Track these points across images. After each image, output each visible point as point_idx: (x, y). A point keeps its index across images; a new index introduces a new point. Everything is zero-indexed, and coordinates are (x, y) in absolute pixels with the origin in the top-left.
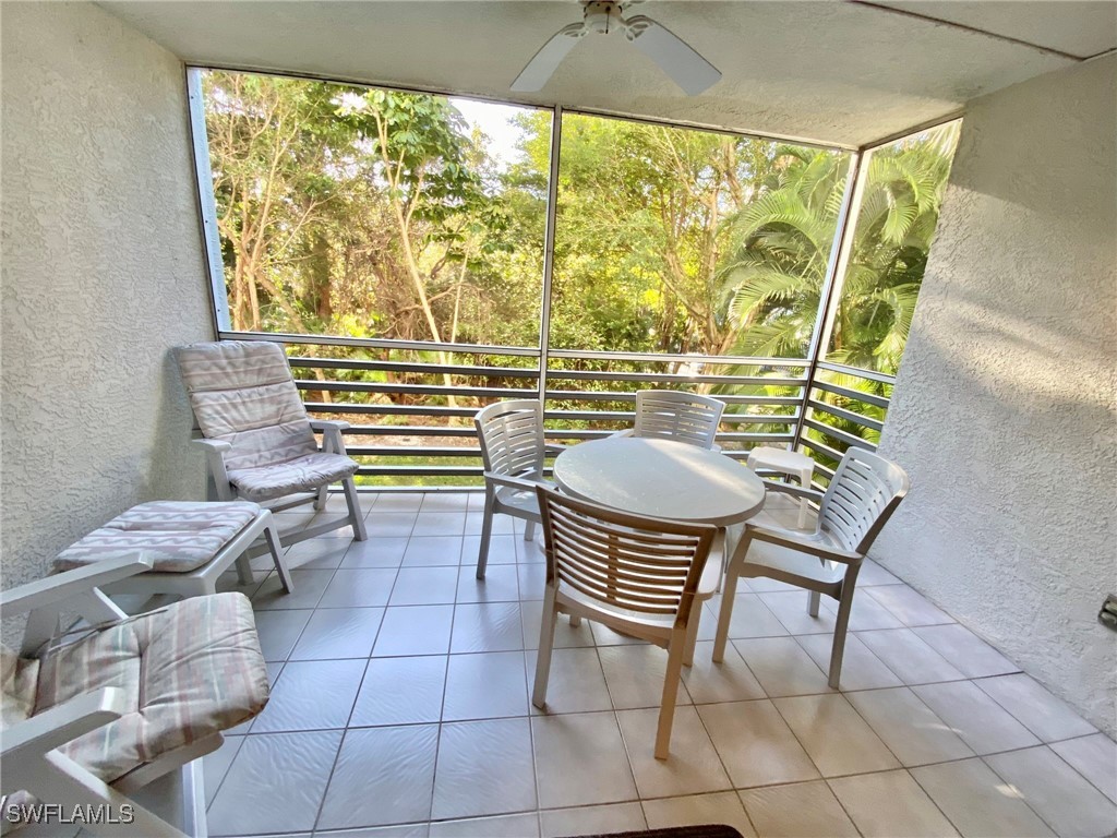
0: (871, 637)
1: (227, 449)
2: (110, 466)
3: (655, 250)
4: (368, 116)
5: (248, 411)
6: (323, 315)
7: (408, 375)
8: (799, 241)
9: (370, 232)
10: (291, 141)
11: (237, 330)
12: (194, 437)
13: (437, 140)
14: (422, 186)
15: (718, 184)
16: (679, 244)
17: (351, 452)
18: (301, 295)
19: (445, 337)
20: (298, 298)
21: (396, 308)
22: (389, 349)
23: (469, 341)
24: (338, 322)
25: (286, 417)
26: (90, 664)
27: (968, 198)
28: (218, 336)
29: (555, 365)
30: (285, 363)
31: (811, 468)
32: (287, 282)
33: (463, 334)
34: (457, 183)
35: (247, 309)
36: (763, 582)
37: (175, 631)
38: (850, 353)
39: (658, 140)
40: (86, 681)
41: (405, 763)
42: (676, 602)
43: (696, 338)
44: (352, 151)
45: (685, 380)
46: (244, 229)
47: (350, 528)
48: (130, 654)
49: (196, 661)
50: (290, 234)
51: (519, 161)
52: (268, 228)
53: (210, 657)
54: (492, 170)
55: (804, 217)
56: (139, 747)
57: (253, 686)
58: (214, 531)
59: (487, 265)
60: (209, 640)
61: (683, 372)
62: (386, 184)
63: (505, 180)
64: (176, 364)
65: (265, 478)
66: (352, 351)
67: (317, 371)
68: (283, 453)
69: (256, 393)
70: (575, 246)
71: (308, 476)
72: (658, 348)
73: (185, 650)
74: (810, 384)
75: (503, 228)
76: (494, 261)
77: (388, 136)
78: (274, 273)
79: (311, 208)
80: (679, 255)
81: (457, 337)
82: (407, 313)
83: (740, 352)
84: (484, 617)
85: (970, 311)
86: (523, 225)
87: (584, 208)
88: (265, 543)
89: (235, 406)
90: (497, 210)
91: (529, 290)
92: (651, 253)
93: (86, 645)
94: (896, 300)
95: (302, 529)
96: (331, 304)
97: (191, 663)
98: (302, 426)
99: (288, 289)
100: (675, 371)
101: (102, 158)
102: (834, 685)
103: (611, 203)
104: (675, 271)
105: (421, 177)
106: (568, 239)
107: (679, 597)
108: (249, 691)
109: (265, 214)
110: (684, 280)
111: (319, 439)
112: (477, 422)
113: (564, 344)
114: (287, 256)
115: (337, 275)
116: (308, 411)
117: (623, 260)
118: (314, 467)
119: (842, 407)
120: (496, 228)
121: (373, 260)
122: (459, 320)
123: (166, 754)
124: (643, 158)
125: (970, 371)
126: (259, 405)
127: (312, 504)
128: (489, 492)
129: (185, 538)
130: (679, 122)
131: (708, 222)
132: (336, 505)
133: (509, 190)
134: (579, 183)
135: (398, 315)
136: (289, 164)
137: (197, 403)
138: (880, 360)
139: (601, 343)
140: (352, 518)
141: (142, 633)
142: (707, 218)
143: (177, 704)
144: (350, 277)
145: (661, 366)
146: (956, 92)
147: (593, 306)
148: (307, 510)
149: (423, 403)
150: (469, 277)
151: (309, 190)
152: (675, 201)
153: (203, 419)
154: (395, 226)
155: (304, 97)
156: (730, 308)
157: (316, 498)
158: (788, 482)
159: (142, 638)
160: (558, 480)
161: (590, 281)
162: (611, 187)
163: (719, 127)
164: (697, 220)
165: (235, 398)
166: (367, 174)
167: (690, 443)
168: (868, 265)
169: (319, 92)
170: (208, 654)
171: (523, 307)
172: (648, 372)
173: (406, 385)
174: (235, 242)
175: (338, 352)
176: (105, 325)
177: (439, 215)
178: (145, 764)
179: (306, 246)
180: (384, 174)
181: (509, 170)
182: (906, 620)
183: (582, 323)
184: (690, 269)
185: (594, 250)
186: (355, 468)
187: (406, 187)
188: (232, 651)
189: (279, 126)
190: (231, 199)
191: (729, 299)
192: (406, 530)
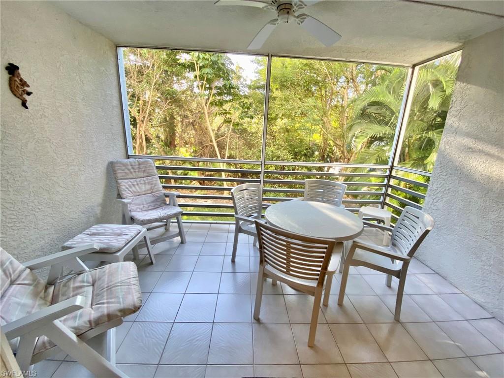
0: (417, 298)
1: (130, 203)
2: (85, 209)
3: (318, 116)
4: (191, 63)
5: (139, 187)
6: (172, 148)
7: (207, 173)
8: (386, 110)
9: (192, 112)
10: (160, 75)
11: (137, 154)
12: (117, 198)
13: (221, 71)
14: (214, 91)
15: (348, 84)
16: (329, 113)
17: (180, 206)
18: (163, 139)
19: (223, 156)
20: (162, 141)
21: (202, 145)
22: (199, 162)
23: (233, 158)
24: (178, 151)
25: (154, 190)
26: (73, 288)
27: (466, 88)
28: (128, 157)
29: (271, 168)
30: (154, 168)
31: (390, 217)
32: (158, 134)
33: (230, 155)
34: (229, 89)
35: (141, 146)
36: (362, 268)
37: (107, 276)
38: (412, 162)
39: (319, 66)
40: (71, 294)
41: (198, 338)
42: (318, 275)
43: (337, 156)
44: (185, 78)
45: (333, 175)
46: (141, 112)
47: (179, 238)
48: (89, 285)
49: (114, 289)
50: (159, 113)
51: (255, 79)
52: (150, 112)
53: (119, 287)
54: (244, 83)
55: (389, 99)
56: (90, 322)
57: (136, 300)
58: (124, 237)
59: (242, 125)
60: (120, 280)
61: (331, 171)
62: (199, 91)
63: (250, 87)
64: (111, 168)
65: (145, 215)
66: (184, 163)
67: (169, 171)
68: (153, 205)
69: (142, 180)
70: (280, 116)
71: (162, 215)
72: (319, 160)
73: (110, 284)
74: (390, 177)
75: (248, 108)
76: (245, 123)
77: (200, 71)
78: (152, 130)
79: (168, 102)
80: (329, 117)
81: (228, 156)
82: (207, 146)
83: (358, 162)
84: (235, 279)
85: (467, 141)
86: (257, 107)
87: (285, 98)
88: (143, 243)
89: (134, 185)
90: (246, 100)
91: (260, 135)
92: (316, 117)
93: (72, 280)
94: (435, 137)
95: (160, 238)
96: (176, 143)
97: (112, 289)
98: (160, 194)
99: (158, 137)
100: (328, 171)
101: (84, 85)
102: (397, 319)
103: (297, 95)
104: (327, 125)
105: (213, 88)
106: (277, 112)
107: (319, 273)
108: (134, 302)
109: (149, 106)
110: (332, 129)
111: (167, 200)
112: (232, 193)
113: (275, 159)
114: (158, 123)
115: (178, 131)
116: (163, 188)
117: (303, 121)
118: (165, 211)
119: (409, 189)
120: (246, 108)
121: (193, 124)
122: (229, 149)
123: (100, 325)
124: (312, 74)
125: (468, 170)
126: (143, 185)
127: (164, 227)
128: (237, 224)
129: (112, 239)
130: (325, 58)
131: (343, 102)
132: (174, 228)
133: (252, 92)
134: (283, 87)
135: (203, 148)
136: (159, 85)
137: (119, 184)
138: (428, 166)
139: (292, 158)
140: (180, 234)
141: (94, 277)
142: (343, 100)
143: (105, 305)
144: (183, 131)
145: (321, 169)
146: (458, 38)
147: (289, 142)
148: (162, 230)
149: (213, 185)
150: (234, 131)
151: (167, 95)
152: (327, 93)
153: (121, 191)
154: (203, 109)
155: (165, 56)
156: (353, 141)
157: (166, 225)
158: (379, 223)
159: (94, 278)
160: (267, 219)
161: (287, 131)
162: (297, 88)
163: (344, 59)
164: (338, 101)
165: (134, 182)
166: (191, 88)
167: (329, 203)
168: (422, 120)
169: (171, 54)
170: (118, 286)
171: (257, 143)
172: (314, 171)
173: (206, 177)
174: (137, 118)
175: (178, 164)
176: (85, 152)
177: (221, 104)
178: (92, 329)
179: (166, 119)
180: (198, 87)
181: (251, 82)
182: (436, 291)
183: (283, 150)
184: (334, 124)
185: (289, 116)
186: (182, 212)
187: (207, 92)
188: (128, 285)
189: (155, 68)
190: (135, 100)
191: (352, 137)
192: (202, 239)
